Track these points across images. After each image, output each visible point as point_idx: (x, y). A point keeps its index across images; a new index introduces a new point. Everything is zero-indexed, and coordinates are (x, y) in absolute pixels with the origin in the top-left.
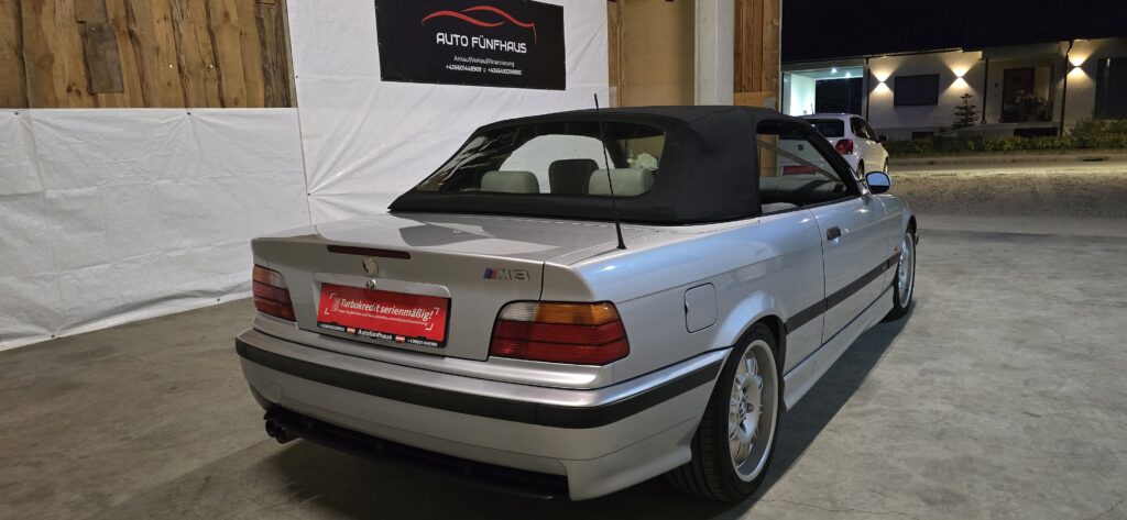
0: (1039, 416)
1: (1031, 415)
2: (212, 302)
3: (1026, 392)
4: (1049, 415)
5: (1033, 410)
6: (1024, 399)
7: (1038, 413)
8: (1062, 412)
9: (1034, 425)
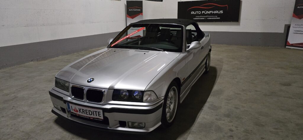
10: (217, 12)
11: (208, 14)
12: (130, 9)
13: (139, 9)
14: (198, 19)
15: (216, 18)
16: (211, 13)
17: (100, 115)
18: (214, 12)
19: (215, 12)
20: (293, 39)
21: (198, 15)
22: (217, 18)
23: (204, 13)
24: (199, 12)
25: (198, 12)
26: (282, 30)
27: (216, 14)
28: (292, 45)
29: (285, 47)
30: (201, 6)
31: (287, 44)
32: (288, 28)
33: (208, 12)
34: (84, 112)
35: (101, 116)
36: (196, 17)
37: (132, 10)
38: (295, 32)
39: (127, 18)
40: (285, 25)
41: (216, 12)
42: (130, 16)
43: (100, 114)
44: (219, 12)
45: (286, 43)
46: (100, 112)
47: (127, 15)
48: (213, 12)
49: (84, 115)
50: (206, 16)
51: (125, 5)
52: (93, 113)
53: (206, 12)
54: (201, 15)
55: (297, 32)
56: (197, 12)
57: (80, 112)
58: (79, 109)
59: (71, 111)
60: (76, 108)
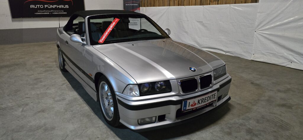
0: (26, 98)
1: (28, 98)
2: (224, 53)
3: (32, 104)
4: (23, 99)
5: (28, 99)
6: (32, 101)
7: (26, 99)
8: (21, 101)
9: (26, 95)
10: (63, 6)
11: (52, 9)
14: (41, 13)
15: (62, 13)
18: (59, 6)
19: (60, 7)
21: (40, 9)
22: (64, 13)
23: (47, 7)
24: (41, 6)
25: (39, 6)
27: (62, 9)
33: (51, 6)
36: (38, 11)
44: (64, 7)
48: (57, 7)
49: (202, 104)
50: (50, 10)
53: (49, 6)
54: (44, 9)
57: (198, 104)
58: (198, 100)
59: (188, 108)
60: (195, 102)
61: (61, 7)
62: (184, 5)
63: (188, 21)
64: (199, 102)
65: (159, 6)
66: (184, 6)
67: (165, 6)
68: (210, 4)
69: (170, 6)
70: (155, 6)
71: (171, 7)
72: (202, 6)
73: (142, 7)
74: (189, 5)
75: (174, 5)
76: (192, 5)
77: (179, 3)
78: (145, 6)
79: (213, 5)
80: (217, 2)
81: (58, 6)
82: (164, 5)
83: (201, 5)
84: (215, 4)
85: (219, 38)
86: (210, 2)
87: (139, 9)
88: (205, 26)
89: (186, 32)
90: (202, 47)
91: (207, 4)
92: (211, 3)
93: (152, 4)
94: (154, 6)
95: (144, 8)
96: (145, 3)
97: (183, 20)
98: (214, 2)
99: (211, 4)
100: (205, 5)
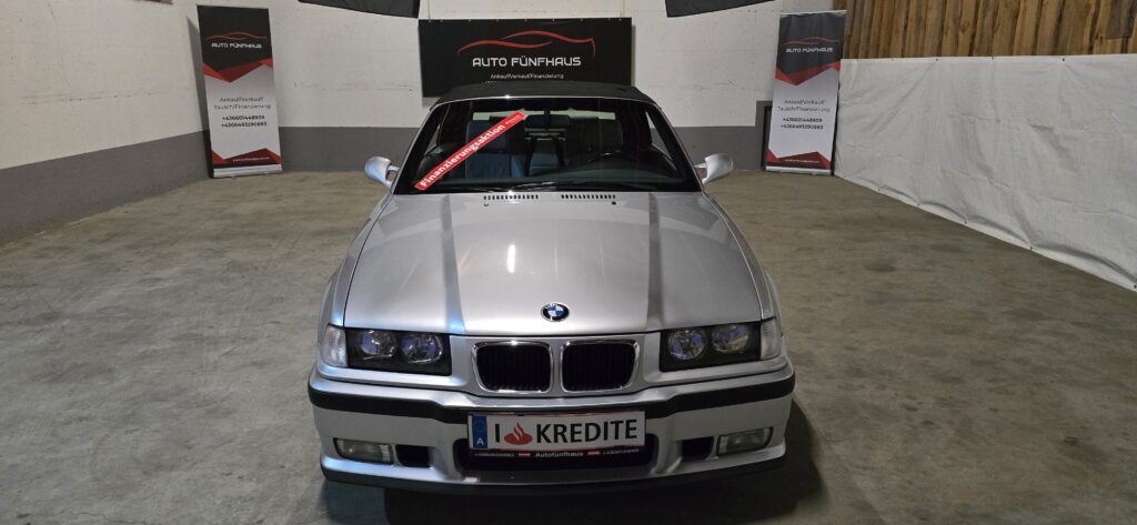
2: (1127, 283)
10: (562, 61)
11: (532, 69)
12: (218, 41)
13: (256, 43)
16: (543, 64)
17: (632, 433)
18: (552, 62)
19: (555, 62)
20: (783, 143)
23: (517, 65)
25: (497, 61)
26: (749, 119)
27: (559, 69)
28: (782, 162)
29: (764, 169)
30: (506, 40)
31: (768, 159)
32: (765, 110)
33: (530, 59)
34: (560, 437)
35: (635, 437)
36: (493, 76)
37: (226, 45)
38: (787, 123)
39: (206, 77)
40: (758, 103)
41: (559, 61)
42: (217, 70)
43: (634, 429)
44: (568, 62)
45: (765, 157)
46: (635, 421)
47: (202, 65)
48: (547, 62)
49: (561, 446)
50: (525, 74)
51: (191, 25)
52: (602, 431)
53: (524, 62)
54: (508, 69)
55: (791, 124)
56: (494, 59)
57: (539, 441)
58: (539, 426)
59: (492, 444)
60: (521, 429)
61: (557, 63)
62: (989, 53)
63: (998, 121)
64: (541, 433)
65: (903, 56)
66: (989, 58)
67: (921, 56)
68: (1090, 51)
69: (939, 55)
70: (888, 57)
71: (943, 60)
72: (1057, 60)
73: (847, 57)
74: (1011, 54)
75: (955, 54)
76: (1019, 54)
77: (972, 45)
78: (856, 57)
79: (1105, 53)
80: (1119, 41)
81: (550, 59)
82: (919, 53)
83: (1054, 53)
84: (1113, 52)
85: (1112, 210)
86: (1091, 40)
87: (838, 68)
88: (1062, 151)
89: (986, 170)
90: (1040, 242)
91: (1080, 52)
92: (1096, 43)
93: (881, 47)
94: (887, 55)
95: (855, 61)
96: (859, 44)
97: (980, 119)
98: (1109, 41)
99: (1095, 49)
100: (1070, 54)
